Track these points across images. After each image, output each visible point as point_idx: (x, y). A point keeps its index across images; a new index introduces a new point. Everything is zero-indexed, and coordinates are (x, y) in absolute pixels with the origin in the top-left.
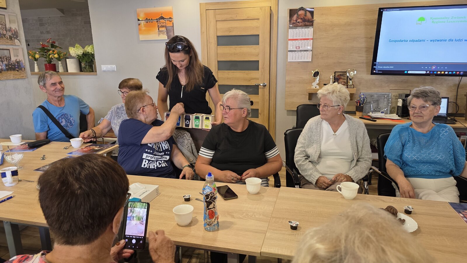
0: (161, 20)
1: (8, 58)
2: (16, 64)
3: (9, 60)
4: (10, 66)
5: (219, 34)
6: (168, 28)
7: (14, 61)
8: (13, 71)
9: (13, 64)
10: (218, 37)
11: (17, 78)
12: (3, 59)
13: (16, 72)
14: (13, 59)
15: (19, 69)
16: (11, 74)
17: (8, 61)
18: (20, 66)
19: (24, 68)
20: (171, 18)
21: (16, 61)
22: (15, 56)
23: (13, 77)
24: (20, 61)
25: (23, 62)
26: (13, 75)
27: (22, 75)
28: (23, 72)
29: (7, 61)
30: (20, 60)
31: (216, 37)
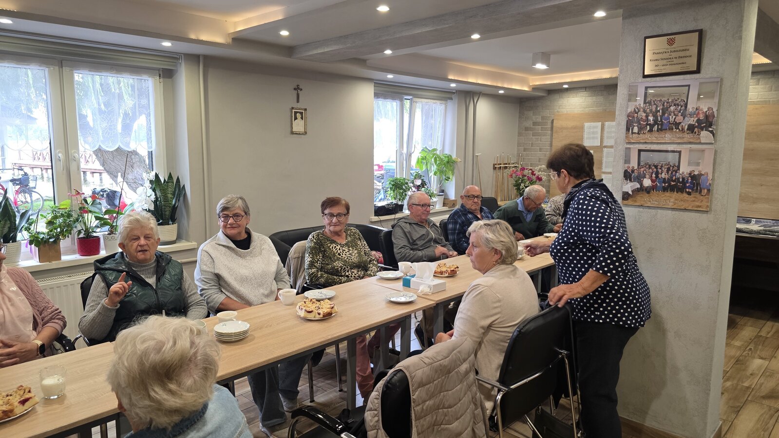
1: (671, 168)
2: (688, 180)
3: (674, 171)
4: (673, 183)
7: (685, 173)
8: (677, 192)
9: (681, 180)
11: (682, 208)
12: (660, 169)
13: (685, 195)
14: (685, 169)
15: (693, 190)
16: (672, 198)
17: (670, 172)
18: (698, 184)
19: (709, 190)
21: (690, 174)
22: (690, 164)
23: (675, 204)
24: (700, 175)
25: (710, 177)
26: (676, 200)
27: (697, 204)
28: (702, 197)
29: (668, 173)
30: (703, 173)
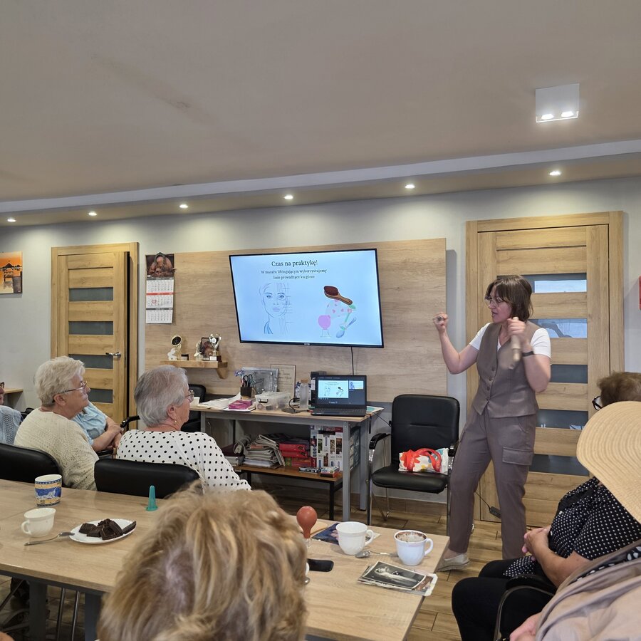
0: (8, 269)
5: (71, 287)
6: (15, 279)
10: (70, 289)
20: (18, 266)
31: (68, 290)
